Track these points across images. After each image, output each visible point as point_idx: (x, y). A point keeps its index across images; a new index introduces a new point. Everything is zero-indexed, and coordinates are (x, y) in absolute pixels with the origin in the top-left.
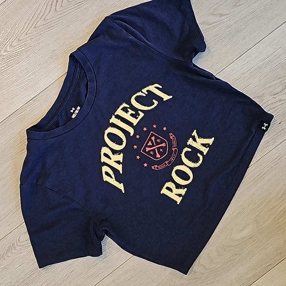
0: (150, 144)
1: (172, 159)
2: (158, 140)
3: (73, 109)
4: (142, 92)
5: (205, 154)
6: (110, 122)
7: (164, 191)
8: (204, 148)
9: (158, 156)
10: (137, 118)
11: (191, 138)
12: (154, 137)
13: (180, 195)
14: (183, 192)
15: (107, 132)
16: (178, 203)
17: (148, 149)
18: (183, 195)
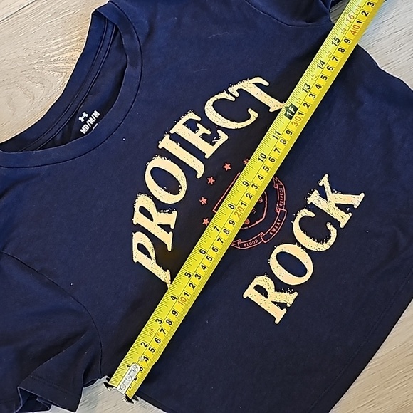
1: (274, 230)
3: (85, 115)
4: (228, 93)
5: (342, 226)
6: (160, 147)
7: (250, 293)
8: (343, 213)
10: (213, 144)
11: (316, 191)
13: (282, 305)
14: (289, 298)
15: (151, 166)
16: (277, 322)
18: (289, 305)
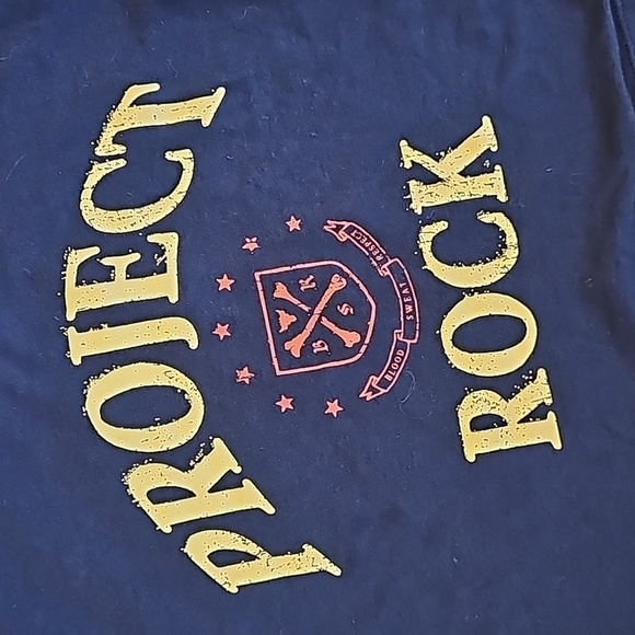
0: (286, 320)
1: (409, 308)
2: (306, 284)
4: (102, 160)
5: (503, 198)
6: (77, 361)
8: (485, 178)
9: (351, 338)
10: (163, 269)
11: (412, 183)
12: (280, 285)
13: (539, 413)
14: (539, 390)
15: (93, 409)
16: (558, 445)
17: (295, 346)
18: (549, 402)
